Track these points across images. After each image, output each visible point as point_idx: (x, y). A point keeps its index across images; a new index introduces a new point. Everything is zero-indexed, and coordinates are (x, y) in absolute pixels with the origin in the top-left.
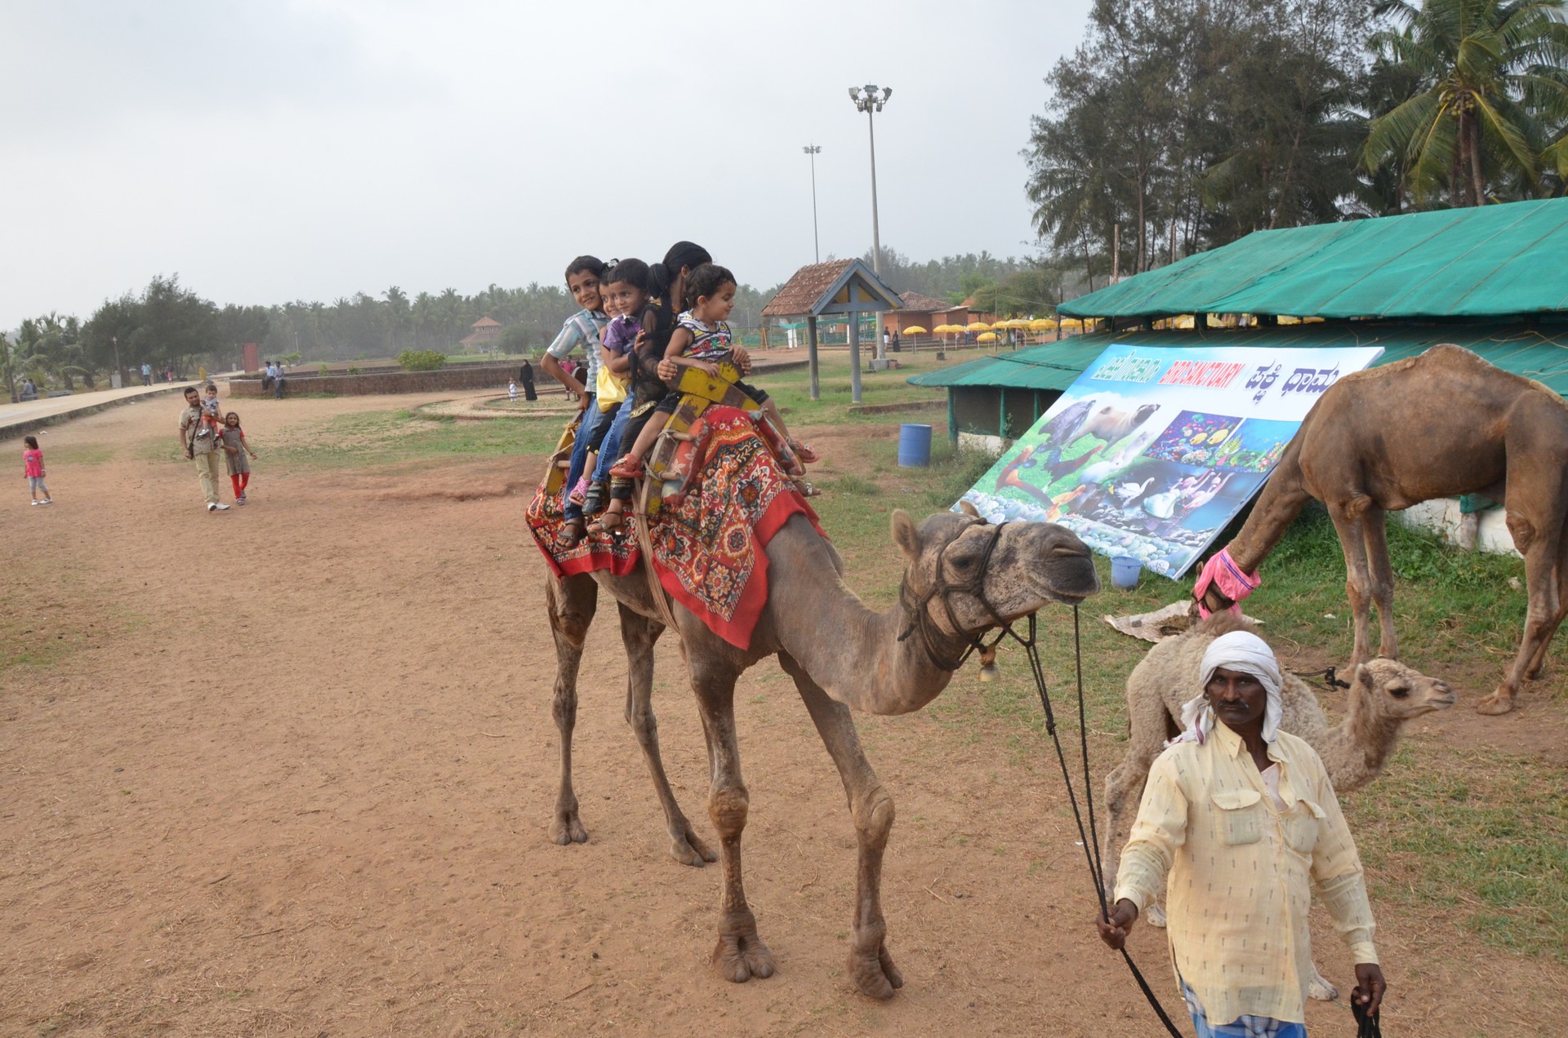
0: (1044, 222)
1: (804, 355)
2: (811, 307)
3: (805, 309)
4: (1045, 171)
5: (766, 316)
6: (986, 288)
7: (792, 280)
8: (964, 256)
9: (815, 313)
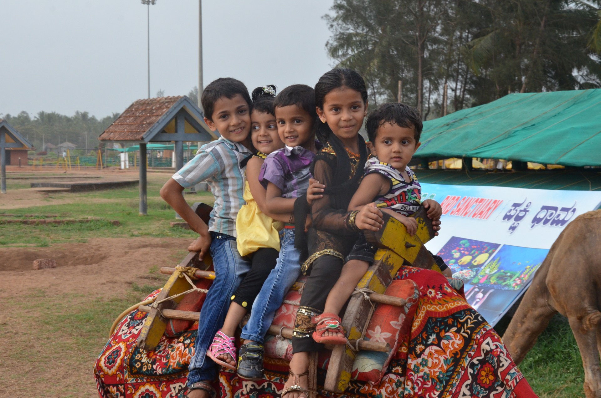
1: (135, 175)
2: (143, 135)
3: (138, 137)
4: (343, 34)
5: (103, 140)
7: (127, 111)
9: (146, 140)
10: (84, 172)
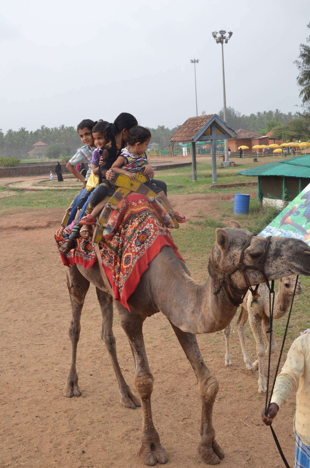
0: (305, 96)
1: (190, 160)
2: (193, 137)
5: (172, 141)
6: (278, 127)
7: (184, 124)
8: (267, 112)
9: (195, 140)
10: (163, 159)
